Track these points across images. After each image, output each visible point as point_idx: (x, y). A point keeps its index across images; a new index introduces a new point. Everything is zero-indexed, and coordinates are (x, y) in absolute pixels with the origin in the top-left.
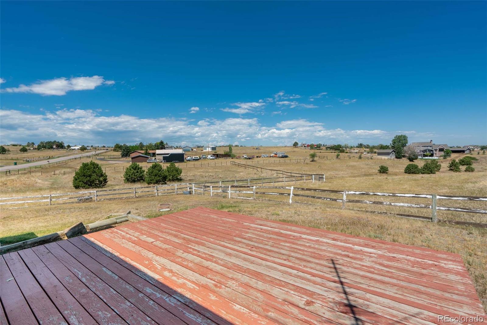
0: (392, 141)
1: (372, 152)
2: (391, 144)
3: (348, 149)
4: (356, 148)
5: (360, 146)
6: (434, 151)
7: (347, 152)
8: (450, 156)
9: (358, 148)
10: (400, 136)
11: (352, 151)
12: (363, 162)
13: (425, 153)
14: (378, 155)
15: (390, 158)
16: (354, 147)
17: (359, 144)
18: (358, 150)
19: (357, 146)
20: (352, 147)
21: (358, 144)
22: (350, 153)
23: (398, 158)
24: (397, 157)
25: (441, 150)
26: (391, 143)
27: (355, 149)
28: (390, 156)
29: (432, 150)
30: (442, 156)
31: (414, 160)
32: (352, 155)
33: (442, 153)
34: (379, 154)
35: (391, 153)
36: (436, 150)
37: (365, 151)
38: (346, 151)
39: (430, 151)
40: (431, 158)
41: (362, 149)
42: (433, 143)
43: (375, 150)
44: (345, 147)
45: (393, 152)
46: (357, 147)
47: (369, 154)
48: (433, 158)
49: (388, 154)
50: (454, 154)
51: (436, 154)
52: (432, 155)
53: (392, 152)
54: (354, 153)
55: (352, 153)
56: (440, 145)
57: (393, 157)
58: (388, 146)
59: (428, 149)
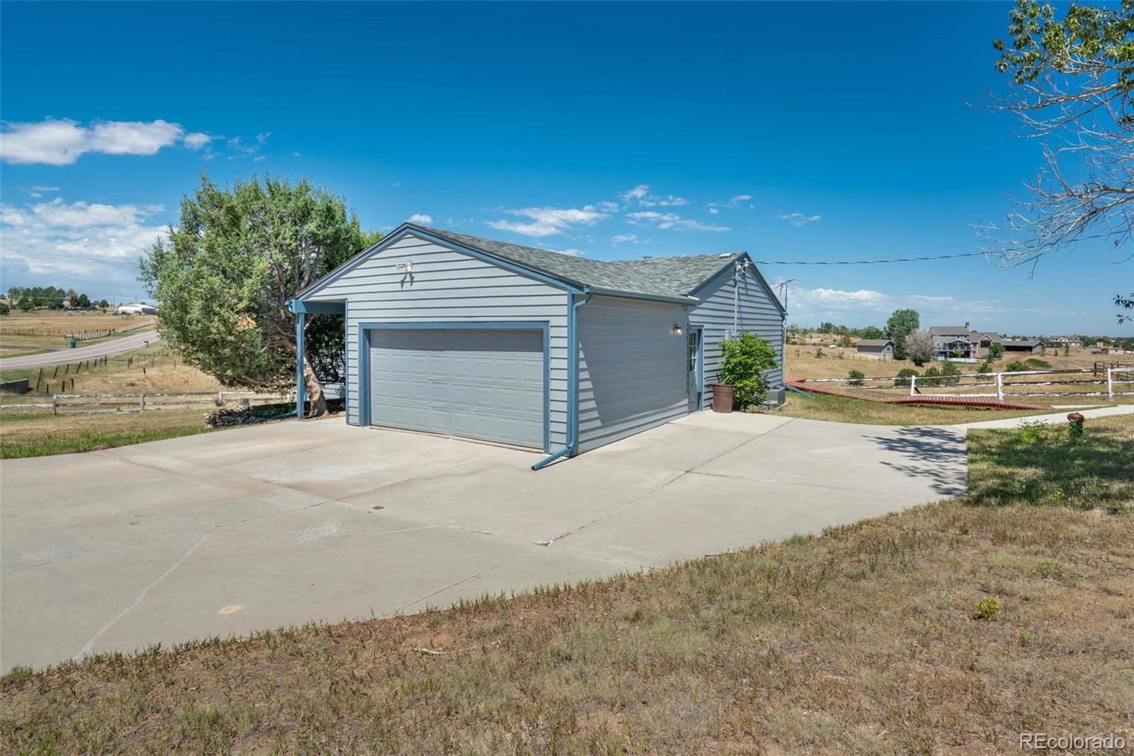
0: (888, 322)
1: (846, 343)
2: (885, 328)
3: (797, 336)
4: (817, 334)
5: (826, 329)
6: (971, 346)
7: (794, 343)
8: (1000, 357)
9: (821, 335)
10: (904, 312)
11: (808, 340)
12: (823, 364)
13: (953, 351)
14: (858, 351)
15: (882, 358)
16: (812, 331)
17: (824, 323)
18: (820, 339)
19: (818, 329)
20: (805, 332)
21: (822, 325)
22: (802, 344)
23: (898, 359)
24: (896, 357)
25: (985, 344)
26: (887, 325)
27: (813, 335)
28: (882, 354)
29: (967, 345)
30: (985, 358)
31: (923, 364)
32: (802, 349)
33: (986, 351)
34: (862, 349)
35: (884, 347)
36: (975, 344)
37: (834, 341)
38: (793, 340)
39: (962, 345)
40: (962, 360)
41: (827, 336)
42: (970, 329)
43: (854, 340)
44: (791, 331)
45: (889, 346)
46: (820, 331)
47: (840, 348)
48: (967, 360)
49: (878, 349)
50: (1008, 352)
51: (974, 352)
52: (967, 355)
53: (886, 345)
54: (811, 344)
55: (805, 344)
56: (983, 334)
57: (889, 356)
58: (881, 333)
59: (959, 341)
